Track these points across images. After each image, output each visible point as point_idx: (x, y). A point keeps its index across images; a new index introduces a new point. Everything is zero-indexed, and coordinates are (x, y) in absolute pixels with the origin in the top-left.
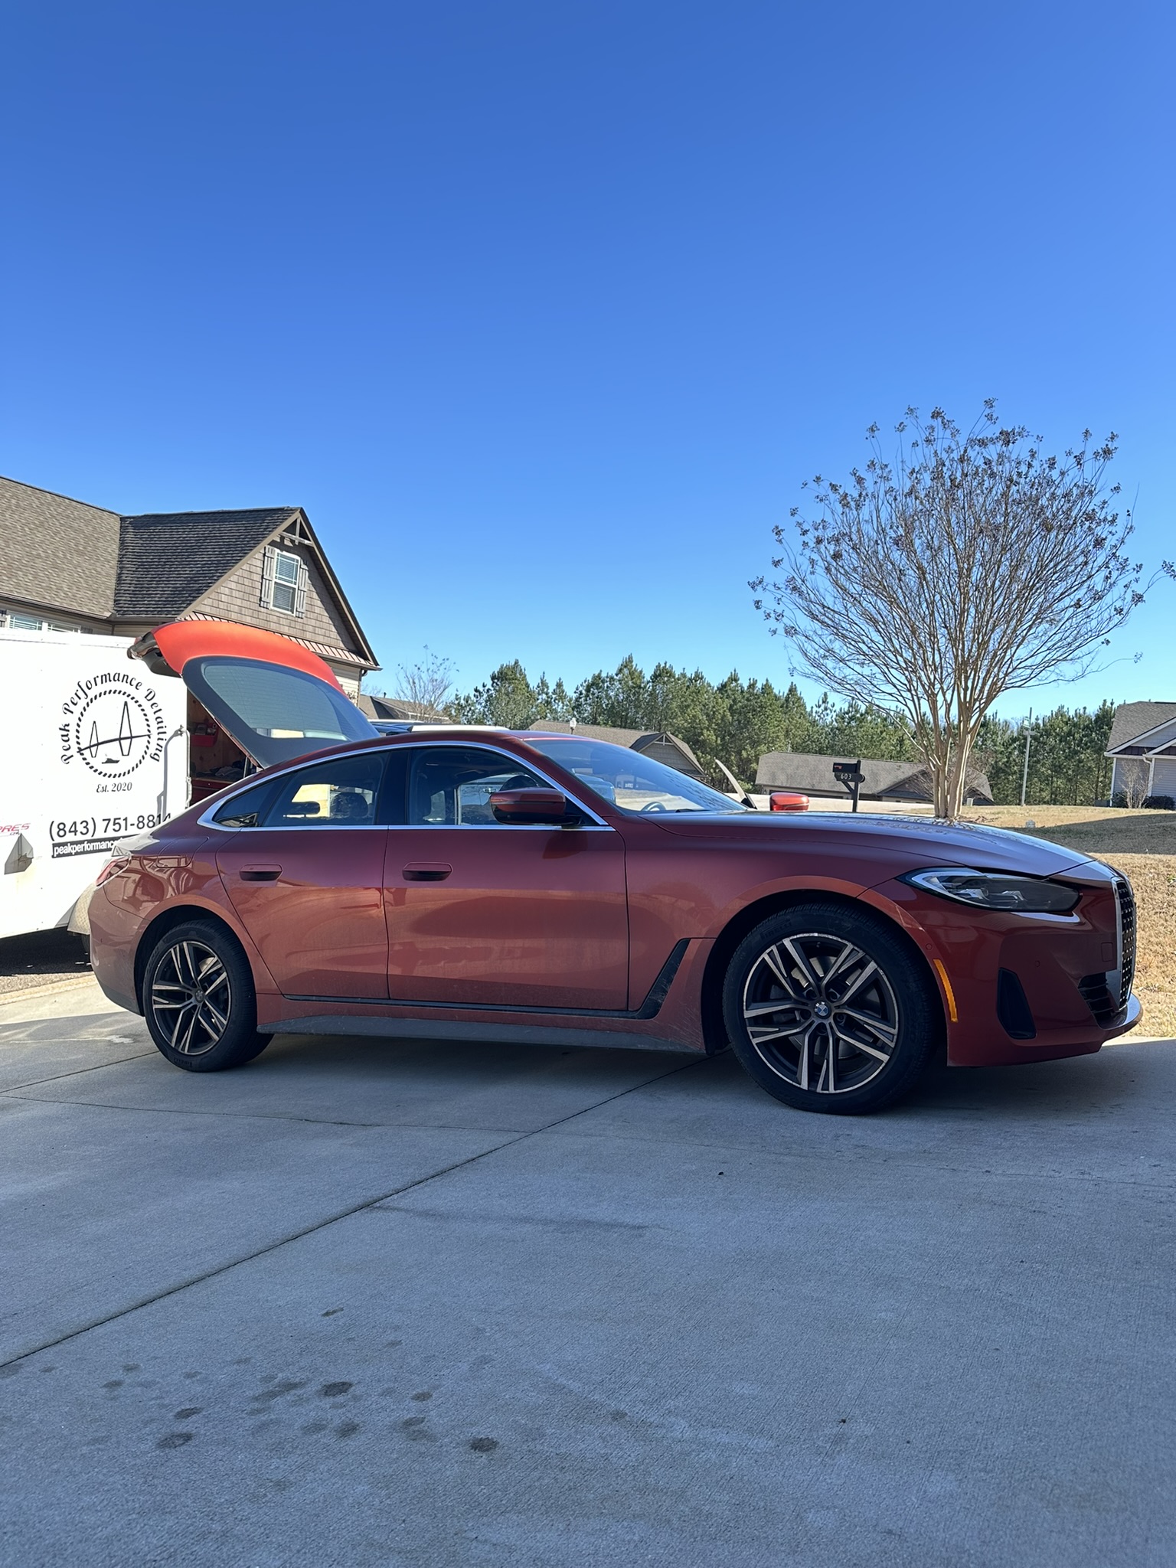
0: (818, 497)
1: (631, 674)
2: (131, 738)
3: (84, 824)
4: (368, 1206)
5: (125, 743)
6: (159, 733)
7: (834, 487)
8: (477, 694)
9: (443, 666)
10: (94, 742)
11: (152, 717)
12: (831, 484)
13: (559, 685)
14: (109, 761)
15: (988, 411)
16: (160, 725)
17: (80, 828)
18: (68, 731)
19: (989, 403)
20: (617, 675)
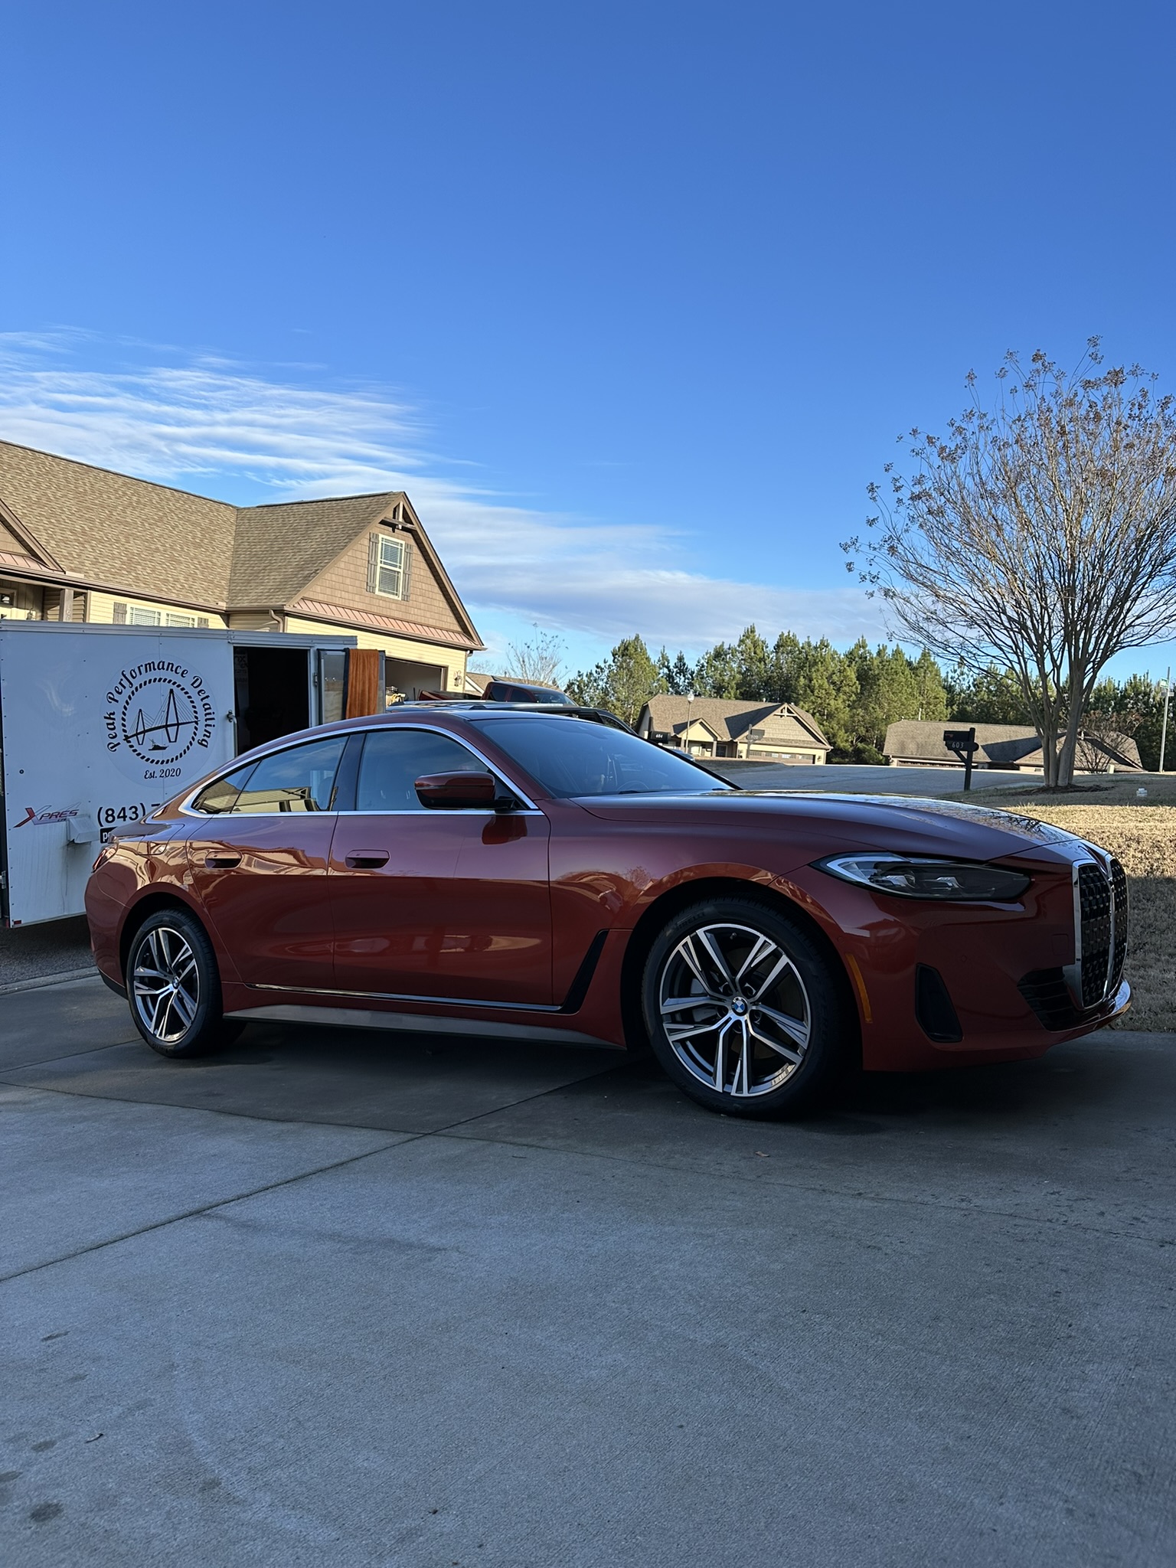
0: (913, 451)
1: (755, 644)
2: (178, 724)
3: (134, 810)
4: (198, 1213)
5: (172, 730)
6: (206, 720)
7: (930, 440)
8: (599, 670)
9: (553, 644)
10: (141, 729)
11: (199, 704)
12: (928, 437)
13: (681, 659)
14: (156, 748)
15: (1092, 350)
16: (208, 711)
17: (129, 813)
18: (114, 719)
19: (1093, 342)
20: (739, 646)
